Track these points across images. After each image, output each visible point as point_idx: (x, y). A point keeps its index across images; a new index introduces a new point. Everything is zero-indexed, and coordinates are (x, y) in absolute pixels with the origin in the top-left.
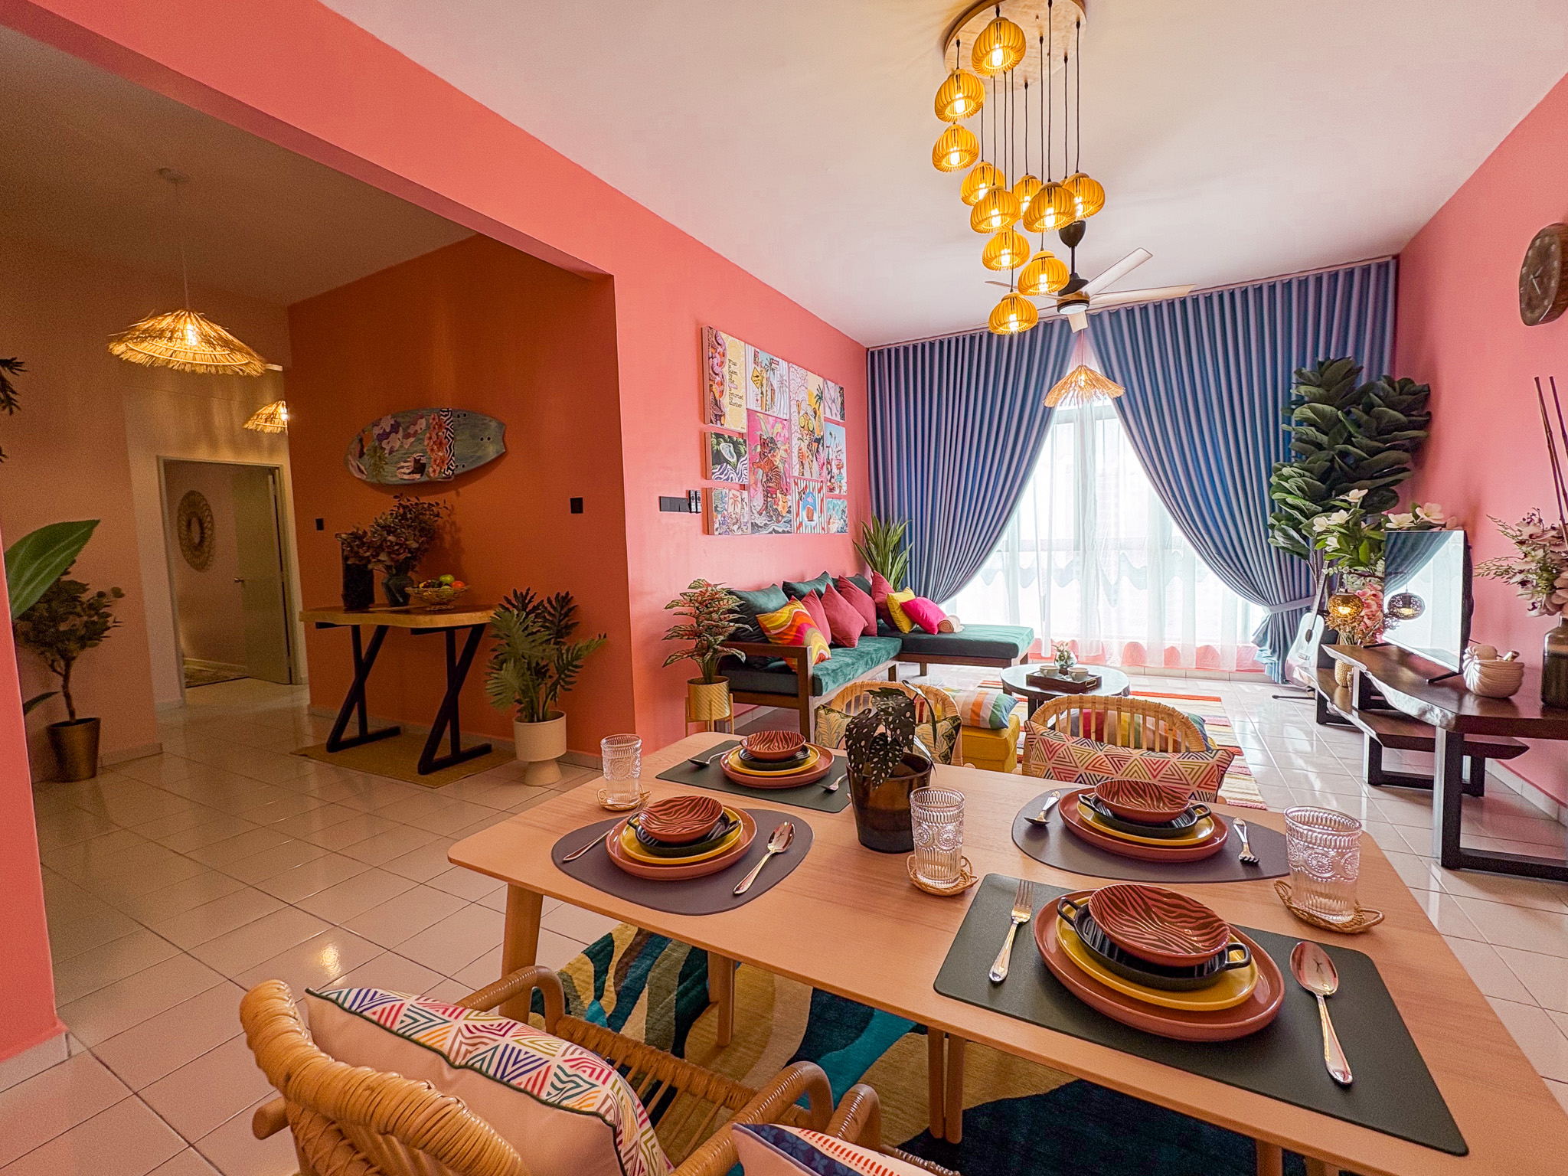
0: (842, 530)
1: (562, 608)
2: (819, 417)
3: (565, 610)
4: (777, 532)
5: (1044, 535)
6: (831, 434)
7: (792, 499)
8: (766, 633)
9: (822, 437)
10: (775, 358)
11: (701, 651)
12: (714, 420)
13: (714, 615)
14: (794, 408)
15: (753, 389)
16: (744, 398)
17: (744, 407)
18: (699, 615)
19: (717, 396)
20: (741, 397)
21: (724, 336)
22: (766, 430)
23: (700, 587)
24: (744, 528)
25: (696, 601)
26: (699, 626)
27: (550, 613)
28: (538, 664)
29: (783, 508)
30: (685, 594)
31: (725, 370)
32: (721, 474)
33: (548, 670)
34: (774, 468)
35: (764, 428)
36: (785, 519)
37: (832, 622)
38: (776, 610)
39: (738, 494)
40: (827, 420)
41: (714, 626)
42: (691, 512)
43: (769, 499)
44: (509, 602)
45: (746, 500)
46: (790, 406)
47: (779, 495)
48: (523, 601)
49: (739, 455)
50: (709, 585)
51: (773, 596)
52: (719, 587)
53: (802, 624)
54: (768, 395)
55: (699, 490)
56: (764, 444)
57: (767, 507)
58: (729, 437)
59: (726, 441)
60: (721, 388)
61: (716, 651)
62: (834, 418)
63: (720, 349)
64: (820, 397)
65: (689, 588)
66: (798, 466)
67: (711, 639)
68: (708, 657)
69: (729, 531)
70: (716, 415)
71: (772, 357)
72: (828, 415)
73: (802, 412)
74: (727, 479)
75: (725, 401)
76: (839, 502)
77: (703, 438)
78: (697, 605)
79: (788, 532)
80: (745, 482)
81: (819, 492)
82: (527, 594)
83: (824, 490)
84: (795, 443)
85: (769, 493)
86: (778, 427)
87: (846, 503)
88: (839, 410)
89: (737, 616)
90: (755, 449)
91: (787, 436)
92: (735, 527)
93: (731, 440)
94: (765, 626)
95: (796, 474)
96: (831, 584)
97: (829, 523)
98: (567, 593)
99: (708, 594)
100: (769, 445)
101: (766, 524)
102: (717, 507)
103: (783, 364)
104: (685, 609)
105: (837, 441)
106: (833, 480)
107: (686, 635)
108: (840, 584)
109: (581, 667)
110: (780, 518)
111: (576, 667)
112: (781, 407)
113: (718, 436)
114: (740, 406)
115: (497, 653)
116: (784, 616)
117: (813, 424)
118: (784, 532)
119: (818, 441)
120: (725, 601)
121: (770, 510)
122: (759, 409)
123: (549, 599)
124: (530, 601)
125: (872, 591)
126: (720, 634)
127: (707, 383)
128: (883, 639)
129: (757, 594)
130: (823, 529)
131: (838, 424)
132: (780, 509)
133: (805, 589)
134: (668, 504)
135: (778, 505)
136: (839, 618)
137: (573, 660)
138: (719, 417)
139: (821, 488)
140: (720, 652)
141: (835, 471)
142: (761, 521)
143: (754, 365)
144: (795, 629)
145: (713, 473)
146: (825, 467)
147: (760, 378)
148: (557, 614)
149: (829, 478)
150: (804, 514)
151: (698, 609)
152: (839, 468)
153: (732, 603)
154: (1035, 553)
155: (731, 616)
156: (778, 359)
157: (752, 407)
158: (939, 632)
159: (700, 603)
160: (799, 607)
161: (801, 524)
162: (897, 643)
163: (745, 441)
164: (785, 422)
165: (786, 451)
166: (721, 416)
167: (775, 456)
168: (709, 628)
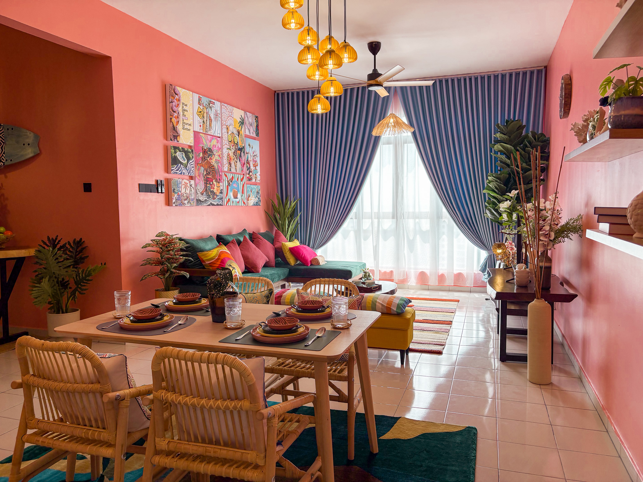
0: (257, 204)
1: (78, 247)
2: (241, 135)
3: (80, 248)
4: (213, 205)
5: (376, 210)
6: (249, 145)
7: (223, 185)
8: (203, 263)
9: (243, 147)
10: (212, 100)
11: (163, 272)
12: (172, 139)
13: (171, 252)
14: (225, 130)
15: (198, 120)
16: (192, 125)
17: (192, 130)
18: (162, 252)
19: (175, 125)
20: (190, 125)
21: (179, 89)
22: (206, 143)
23: (163, 236)
24: (192, 202)
25: (161, 244)
26: (162, 258)
27: (70, 251)
28: (63, 279)
29: (217, 190)
30: (154, 240)
31: (180, 109)
32: (177, 170)
33: (69, 284)
34: (211, 166)
35: (205, 143)
36: (219, 197)
37: (246, 258)
38: (210, 250)
39: (188, 182)
40: (247, 136)
41: (170, 258)
42: (158, 192)
43: (208, 185)
44: (45, 243)
45: (193, 186)
46: (222, 129)
47: (215, 183)
48: (53, 243)
49: (189, 159)
50: (168, 235)
51: (209, 243)
52: (175, 236)
53: (224, 258)
54: (207, 122)
55: (162, 179)
56: (205, 152)
57: (206, 190)
58: (182, 148)
59: (180, 151)
60: (178, 120)
61: (172, 273)
62: (251, 135)
63: (177, 97)
64: (242, 123)
65: (156, 236)
66: (227, 165)
67: (169, 265)
68: (167, 275)
69: (182, 204)
70: (174, 136)
71: (210, 100)
72: (247, 133)
73: (230, 133)
74: (181, 173)
75: (180, 127)
76: (255, 187)
77: (166, 149)
78: (161, 246)
79: (221, 205)
80: (192, 175)
81: (242, 180)
82: (56, 239)
83: (245, 180)
84: (225, 151)
85: (208, 181)
86: (214, 142)
87: (259, 187)
88: (255, 130)
89: (185, 253)
90: (199, 155)
91: (220, 147)
92: (186, 202)
93: (183, 150)
94: (202, 259)
95: (226, 169)
96: (247, 237)
97: (248, 200)
98: (81, 239)
99: (167, 240)
100: (208, 152)
101: (206, 200)
102: (174, 189)
103: (218, 104)
104: (155, 249)
105: (254, 150)
106: (251, 174)
107: (154, 263)
108: (254, 237)
109: (91, 280)
110: (215, 197)
111: (88, 280)
112: (216, 129)
113: (175, 148)
114: (189, 130)
115: (37, 273)
116: (214, 253)
117: (237, 139)
118: (218, 205)
119: (241, 149)
120: (178, 244)
121: (209, 192)
122: (201, 131)
123: (69, 242)
124: (58, 243)
125: (273, 241)
126: (175, 263)
127: (169, 117)
128: (277, 269)
129: (199, 241)
130: (244, 203)
131: (254, 139)
132: (215, 191)
133: (230, 239)
134: (144, 188)
135: (214, 188)
136: (250, 256)
137: (86, 276)
138: (176, 137)
139: (243, 178)
140: (174, 273)
141: (252, 168)
142: (202, 198)
143: (198, 105)
144: (220, 261)
145: (172, 170)
146: (245, 166)
147: (202, 113)
148: (74, 251)
149: (248, 172)
150: (231, 194)
151: (161, 248)
152: (255, 166)
153: (182, 245)
154: (371, 220)
155: (182, 253)
156: (214, 101)
157: (197, 129)
158: (311, 265)
159: (163, 245)
160: (224, 249)
161: (229, 200)
162: (286, 271)
163: (192, 151)
164: (218, 139)
165: (219, 156)
166: (177, 136)
167: (211, 159)
168: (168, 259)
